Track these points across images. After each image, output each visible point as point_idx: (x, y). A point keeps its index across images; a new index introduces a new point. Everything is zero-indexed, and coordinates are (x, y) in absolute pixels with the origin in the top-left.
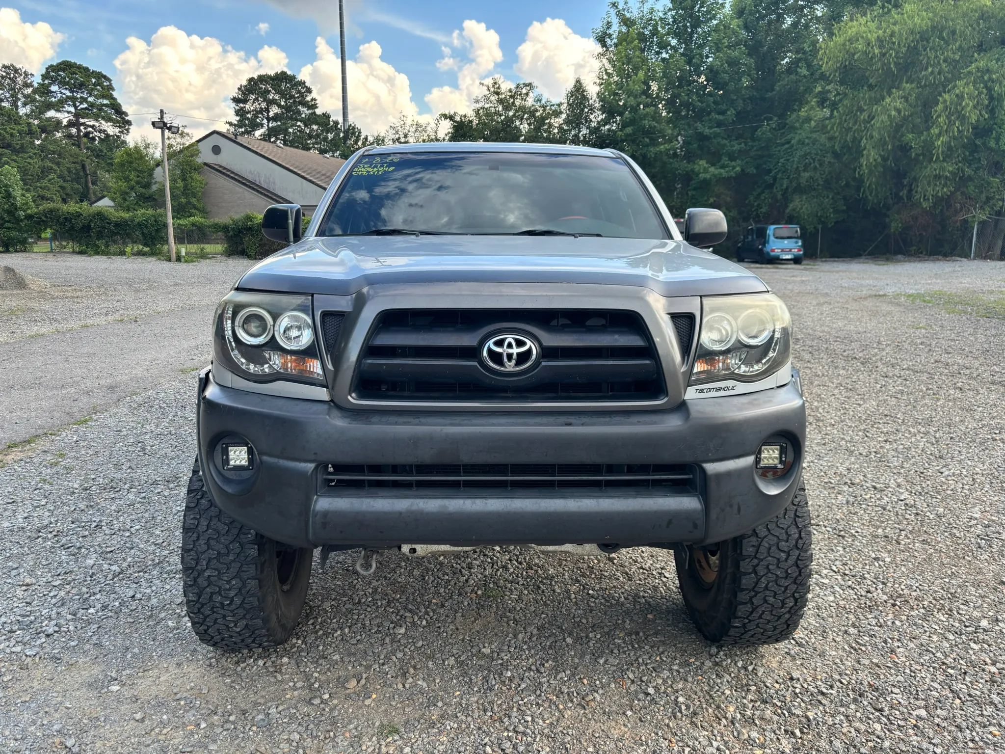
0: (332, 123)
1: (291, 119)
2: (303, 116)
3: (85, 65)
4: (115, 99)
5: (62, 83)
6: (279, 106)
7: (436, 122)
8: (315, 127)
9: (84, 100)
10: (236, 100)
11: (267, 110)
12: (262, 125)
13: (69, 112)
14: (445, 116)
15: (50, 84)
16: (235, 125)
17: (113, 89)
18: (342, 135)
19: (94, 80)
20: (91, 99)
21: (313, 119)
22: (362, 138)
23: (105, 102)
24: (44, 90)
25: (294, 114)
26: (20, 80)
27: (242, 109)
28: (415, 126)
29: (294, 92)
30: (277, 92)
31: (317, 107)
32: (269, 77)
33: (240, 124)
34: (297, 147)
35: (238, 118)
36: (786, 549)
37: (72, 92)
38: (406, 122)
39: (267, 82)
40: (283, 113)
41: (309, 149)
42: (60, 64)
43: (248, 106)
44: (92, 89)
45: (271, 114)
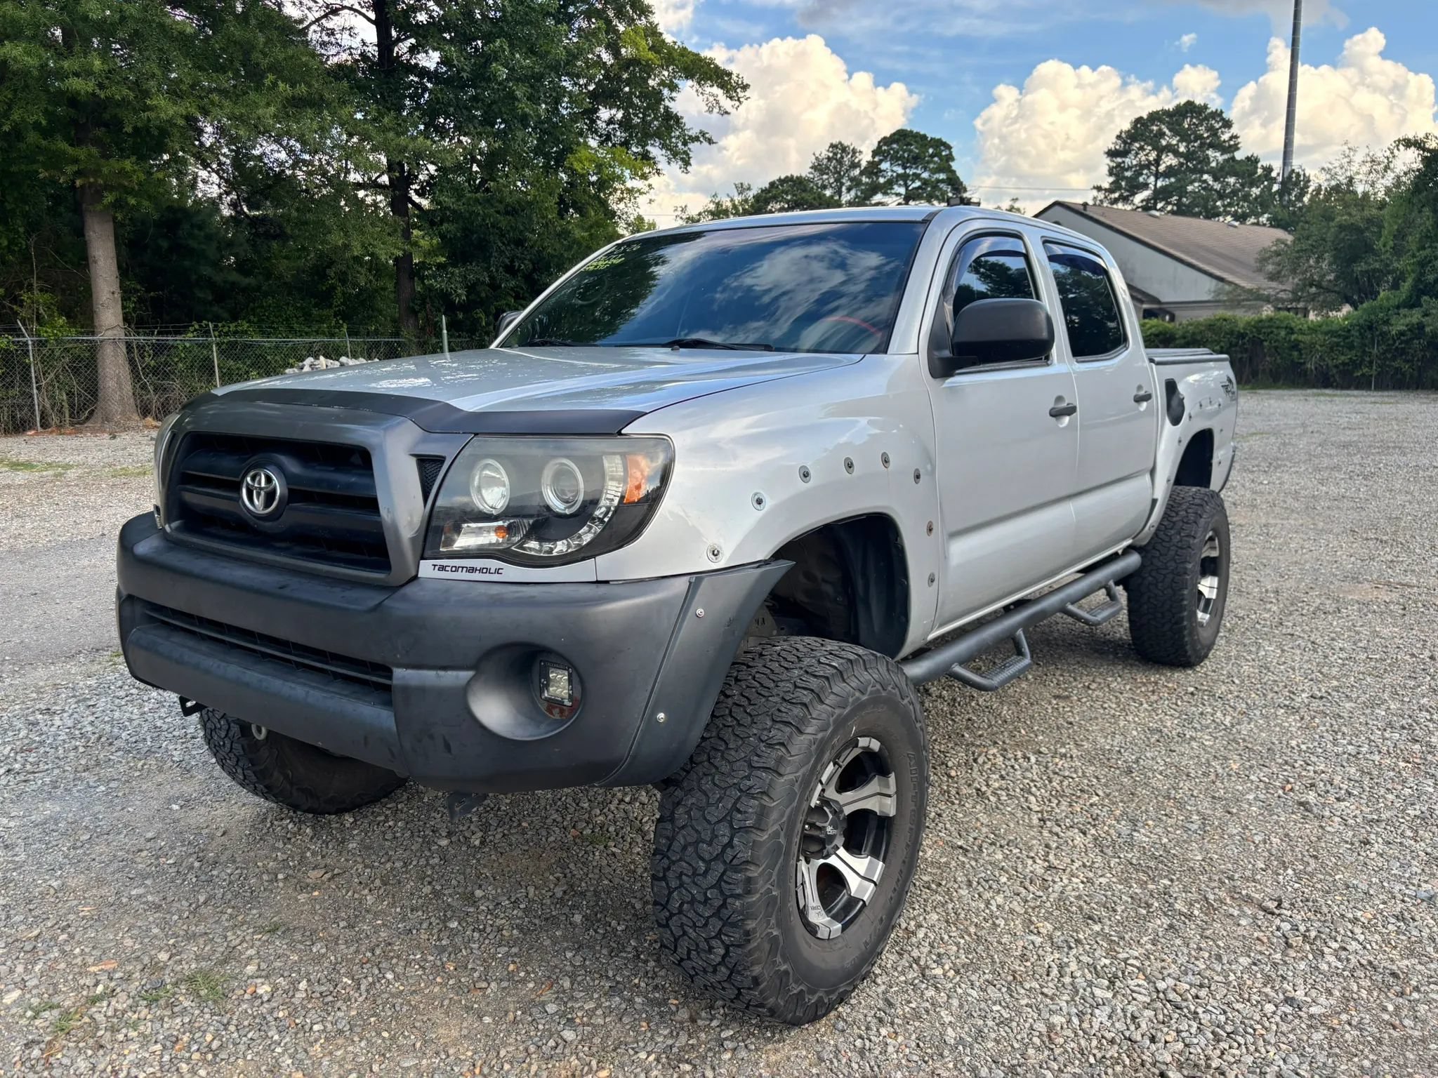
0: (1260, 171)
1: (1194, 171)
2: (1214, 164)
3: (922, 132)
4: (954, 172)
5: (895, 159)
6: (1177, 153)
7: (1388, 153)
8: (1232, 180)
9: (917, 176)
10: (1111, 154)
11: (1157, 162)
12: (1145, 186)
13: (898, 194)
14: (1408, 143)
15: (881, 161)
16: (1106, 190)
17: (953, 159)
18: (1276, 188)
19: (931, 151)
20: (925, 175)
21: (1231, 167)
22: (1310, 190)
23: (942, 176)
24: (873, 170)
25: (1200, 162)
26: (846, 160)
27: (1119, 165)
28: (1369, 165)
29: (1202, 129)
30: (1175, 132)
31: (1238, 149)
32: (1166, 113)
33: (1115, 187)
34: (1197, 215)
35: (1111, 179)
36: (707, 857)
37: (905, 168)
38: (1354, 158)
39: (1162, 121)
40: (1181, 164)
41: (1218, 215)
42: (894, 134)
43: (1130, 160)
44: (928, 162)
45: (1162, 168)
